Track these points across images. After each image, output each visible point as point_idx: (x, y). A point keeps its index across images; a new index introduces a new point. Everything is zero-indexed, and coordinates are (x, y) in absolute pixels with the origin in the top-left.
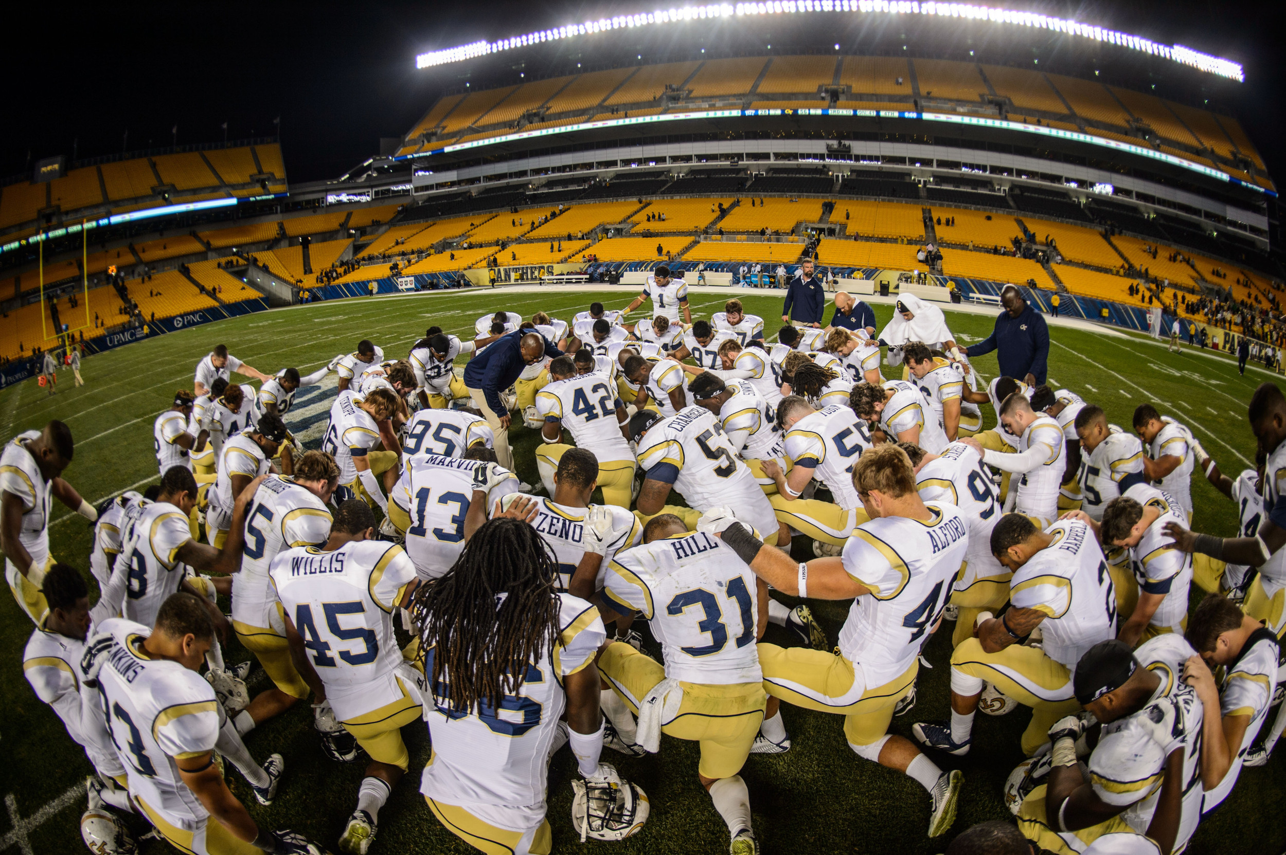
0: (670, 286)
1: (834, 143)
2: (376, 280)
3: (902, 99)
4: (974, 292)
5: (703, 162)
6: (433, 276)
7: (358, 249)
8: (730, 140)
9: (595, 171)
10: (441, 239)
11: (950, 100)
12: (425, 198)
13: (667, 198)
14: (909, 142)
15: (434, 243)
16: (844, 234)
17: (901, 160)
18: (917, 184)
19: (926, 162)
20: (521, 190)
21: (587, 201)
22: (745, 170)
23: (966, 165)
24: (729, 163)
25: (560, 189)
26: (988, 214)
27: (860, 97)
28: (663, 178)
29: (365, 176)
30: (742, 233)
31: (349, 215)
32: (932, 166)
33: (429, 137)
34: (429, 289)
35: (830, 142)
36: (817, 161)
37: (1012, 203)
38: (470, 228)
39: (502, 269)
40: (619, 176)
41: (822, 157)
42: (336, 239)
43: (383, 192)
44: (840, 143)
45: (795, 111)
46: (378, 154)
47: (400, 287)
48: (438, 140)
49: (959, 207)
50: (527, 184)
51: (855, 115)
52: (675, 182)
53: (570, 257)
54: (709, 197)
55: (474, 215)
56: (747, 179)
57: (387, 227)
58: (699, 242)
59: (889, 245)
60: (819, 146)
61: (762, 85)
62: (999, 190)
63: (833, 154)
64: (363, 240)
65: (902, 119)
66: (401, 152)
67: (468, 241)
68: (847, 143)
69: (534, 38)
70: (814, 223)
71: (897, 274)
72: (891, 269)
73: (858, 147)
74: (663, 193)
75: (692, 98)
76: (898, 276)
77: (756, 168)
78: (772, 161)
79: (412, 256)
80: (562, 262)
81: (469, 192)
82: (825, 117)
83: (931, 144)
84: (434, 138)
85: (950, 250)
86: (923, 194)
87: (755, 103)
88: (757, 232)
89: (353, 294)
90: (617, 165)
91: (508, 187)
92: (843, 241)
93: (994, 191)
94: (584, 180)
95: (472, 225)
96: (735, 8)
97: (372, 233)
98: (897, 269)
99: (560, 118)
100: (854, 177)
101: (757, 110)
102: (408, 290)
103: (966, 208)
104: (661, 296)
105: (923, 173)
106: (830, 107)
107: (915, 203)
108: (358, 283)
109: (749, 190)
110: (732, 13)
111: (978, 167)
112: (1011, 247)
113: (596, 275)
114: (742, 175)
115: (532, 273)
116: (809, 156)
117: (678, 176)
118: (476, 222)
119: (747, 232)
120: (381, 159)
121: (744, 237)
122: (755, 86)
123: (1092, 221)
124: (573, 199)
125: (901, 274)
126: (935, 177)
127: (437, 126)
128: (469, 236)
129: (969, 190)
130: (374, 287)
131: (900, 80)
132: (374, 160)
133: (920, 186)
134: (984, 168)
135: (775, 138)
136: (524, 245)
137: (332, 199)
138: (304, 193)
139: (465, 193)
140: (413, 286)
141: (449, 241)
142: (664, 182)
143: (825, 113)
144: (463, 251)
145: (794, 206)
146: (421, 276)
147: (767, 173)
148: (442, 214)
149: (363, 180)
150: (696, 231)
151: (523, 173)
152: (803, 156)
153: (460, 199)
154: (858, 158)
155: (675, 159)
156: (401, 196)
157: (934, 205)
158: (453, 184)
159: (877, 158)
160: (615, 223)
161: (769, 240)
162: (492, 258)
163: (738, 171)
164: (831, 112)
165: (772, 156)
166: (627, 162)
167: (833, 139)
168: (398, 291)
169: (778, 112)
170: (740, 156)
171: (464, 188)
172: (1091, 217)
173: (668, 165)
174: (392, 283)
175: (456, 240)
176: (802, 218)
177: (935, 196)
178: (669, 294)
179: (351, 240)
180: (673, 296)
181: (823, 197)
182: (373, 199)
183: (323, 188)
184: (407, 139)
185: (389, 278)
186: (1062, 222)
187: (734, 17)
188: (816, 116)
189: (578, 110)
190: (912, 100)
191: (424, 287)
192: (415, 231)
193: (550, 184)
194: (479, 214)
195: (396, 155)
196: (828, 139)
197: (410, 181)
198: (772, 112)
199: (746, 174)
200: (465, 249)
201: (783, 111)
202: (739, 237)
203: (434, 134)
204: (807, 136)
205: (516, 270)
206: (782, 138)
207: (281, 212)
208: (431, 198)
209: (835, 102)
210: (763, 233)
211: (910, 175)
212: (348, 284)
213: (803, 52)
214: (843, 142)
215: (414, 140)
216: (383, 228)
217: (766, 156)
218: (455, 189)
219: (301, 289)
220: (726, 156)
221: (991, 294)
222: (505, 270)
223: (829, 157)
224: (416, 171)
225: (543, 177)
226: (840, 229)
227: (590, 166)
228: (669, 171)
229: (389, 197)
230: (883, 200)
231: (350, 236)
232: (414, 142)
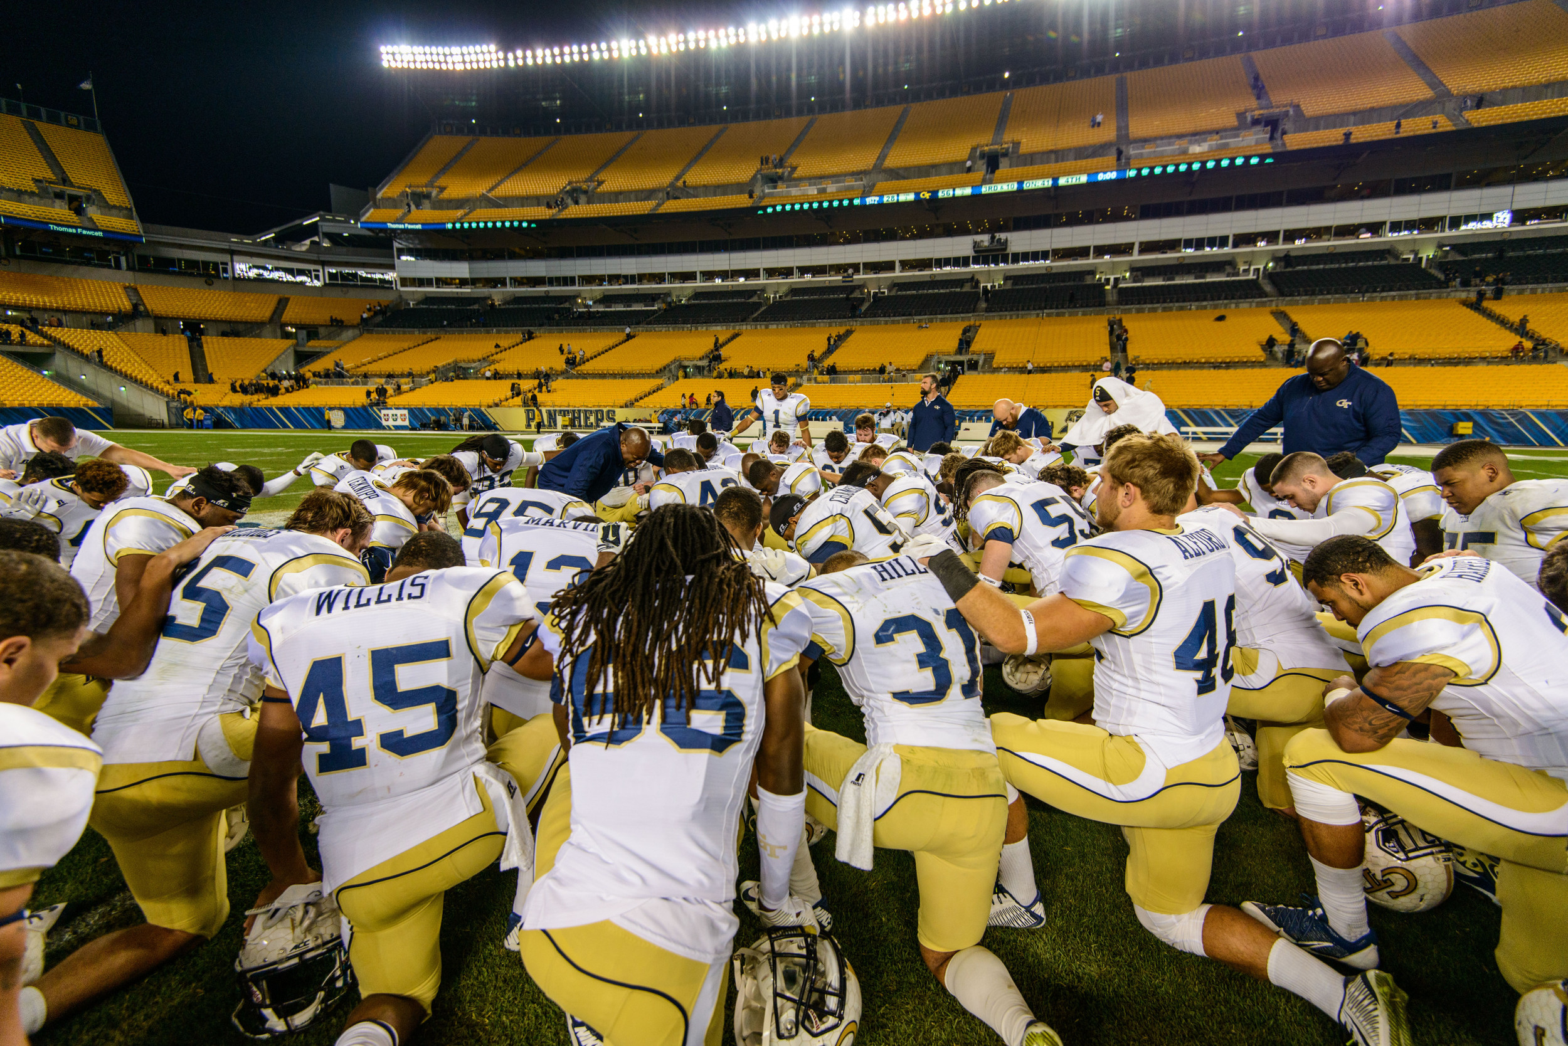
0: (788, 400)
1: (985, 239)
2: (340, 409)
3: (1097, 151)
4: (1188, 426)
5: (808, 277)
6: (439, 411)
7: (302, 358)
8: (843, 244)
9: (666, 285)
10: (450, 361)
11: (1180, 136)
12: (420, 297)
13: (761, 327)
14: (1098, 222)
15: (440, 365)
16: (991, 366)
17: (1083, 252)
18: (1103, 285)
19: (1123, 249)
20: (567, 305)
21: (657, 327)
22: (861, 287)
23: (1188, 243)
24: (840, 278)
25: (620, 308)
26: (1218, 313)
27: (1031, 159)
28: (755, 299)
29: (308, 242)
30: (856, 372)
31: (282, 303)
32: (1131, 254)
33: (419, 199)
34: (433, 429)
35: (978, 238)
36: (957, 269)
37: (1268, 288)
38: (494, 350)
39: (544, 410)
40: (698, 295)
41: (965, 261)
42: (259, 336)
43: (344, 277)
44: (993, 238)
45: (935, 193)
46: (329, 210)
47: (384, 423)
48: (434, 208)
49: (1171, 309)
50: (575, 297)
51: (1020, 191)
52: (771, 306)
53: (637, 400)
54: (813, 325)
55: (498, 332)
56: (862, 300)
57: (357, 332)
58: (800, 385)
59: (1054, 375)
60: (962, 246)
61: (891, 153)
62: (1246, 271)
63: (982, 256)
64: (313, 345)
65: (1093, 185)
66: (371, 215)
67: (492, 367)
68: (1002, 236)
69: (571, 54)
70: (949, 355)
71: (1065, 413)
72: (1055, 407)
73: (1019, 241)
74: (756, 320)
75: (795, 179)
76: (1066, 415)
77: (874, 283)
78: (897, 273)
79: (403, 381)
80: (626, 406)
81: (489, 298)
82: (976, 198)
83: (1135, 219)
84: (426, 202)
85: (1150, 372)
86: (1111, 298)
87: (881, 185)
88: (874, 370)
89: (299, 425)
90: (696, 279)
91: (547, 298)
92: (988, 376)
93: (1238, 274)
94: (651, 298)
95: (497, 346)
96: (863, 14)
97: (329, 337)
98: (1065, 407)
99: (617, 201)
100: (1009, 286)
101: (881, 196)
102: (397, 428)
103: (1181, 309)
104: (776, 412)
105: (1114, 266)
106: (985, 182)
107: (1097, 314)
108: (307, 409)
109: (865, 315)
110: (857, 24)
111: (1212, 242)
112: (1259, 354)
113: (671, 425)
114: (857, 294)
115: (587, 418)
116: (947, 262)
117: (775, 298)
118: (504, 343)
119: (862, 370)
120: (334, 221)
121: (858, 377)
122: (882, 157)
123: (1443, 285)
124: (638, 323)
125: (1071, 413)
126: (1133, 270)
127: (430, 184)
128: (493, 362)
129: (1190, 280)
130: (337, 419)
131: (1099, 118)
132: (323, 219)
133: (1107, 287)
134: (1223, 241)
135: (903, 238)
136: (575, 381)
137: (242, 268)
138: (181, 246)
139: (485, 299)
140: (407, 423)
141: (463, 365)
142: (758, 305)
143: (977, 192)
144: (484, 381)
145: (923, 333)
146: (421, 410)
147: (890, 290)
148: (450, 325)
149: (304, 248)
150: (797, 371)
151: (568, 281)
152: (940, 263)
153: (476, 307)
154: (1016, 258)
155: (771, 272)
156: (376, 287)
157: (1129, 311)
158: (463, 282)
159: (1045, 255)
160: (694, 359)
161: (890, 380)
162: (530, 395)
163: (853, 288)
164: (985, 190)
165: (897, 265)
166: (709, 275)
167: (983, 232)
168: (380, 426)
169: (911, 197)
170: (856, 267)
171: (482, 291)
172: (1441, 277)
173: (762, 281)
174: (370, 415)
175: (473, 365)
176: (933, 349)
177: (1132, 298)
178: (787, 410)
179: (290, 342)
180: (791, 412)
181: (963, 319)
182: (325, 284)
183: (225, 246)
184: (379, 196)
185: (364, 407)
186: (1372, 299)
187: (861, 29)
188: (963, 198)
189: (642, 191)
190: (1114, 150)
191: (424, 426)
192: (406, 345)
193: (607, 299)
194: (507, 332)
195: (363, 219)
196: (977, 233)
197: (392, 267)
198: (903, 198)
199: (862, 293)
200: (488, 378)
201: (917, 194)
202: (851, 377)
203: (428, 196)
204: (949, 232)
205: (564, 413)
206: (914, 237)
207: (129, 268)
208: (429, 299)
209: (993, 172)
210: (882, 370)
211: (1092, 273)
212: (288, 409)
213: (954, 92)
214: (997, 235)
215: (393, 200)
216: (350, 333)
217: (889, 266)
218: (466, 290)
219: (186, 405)
220: (838, 268)
221: (1215, 424)
222: (549, 412)
223: (976, 261)
224: (401, 252)
225: (597, 290)
226: (985, 360)
227: (659, 278)
228: (763, 290)
229: (356, 286)
230: (1049, 315)
231: (287, 336)
232: (392, 203)
